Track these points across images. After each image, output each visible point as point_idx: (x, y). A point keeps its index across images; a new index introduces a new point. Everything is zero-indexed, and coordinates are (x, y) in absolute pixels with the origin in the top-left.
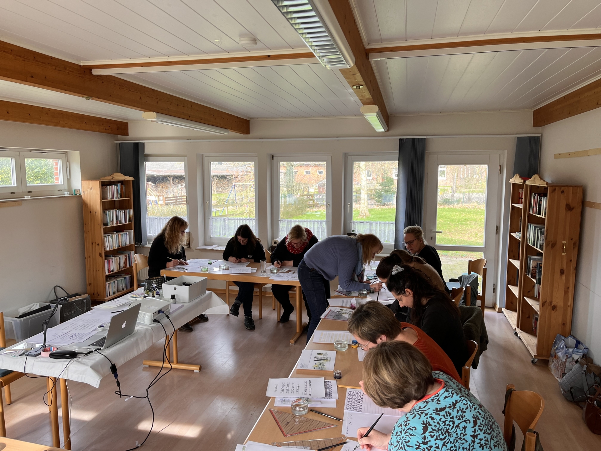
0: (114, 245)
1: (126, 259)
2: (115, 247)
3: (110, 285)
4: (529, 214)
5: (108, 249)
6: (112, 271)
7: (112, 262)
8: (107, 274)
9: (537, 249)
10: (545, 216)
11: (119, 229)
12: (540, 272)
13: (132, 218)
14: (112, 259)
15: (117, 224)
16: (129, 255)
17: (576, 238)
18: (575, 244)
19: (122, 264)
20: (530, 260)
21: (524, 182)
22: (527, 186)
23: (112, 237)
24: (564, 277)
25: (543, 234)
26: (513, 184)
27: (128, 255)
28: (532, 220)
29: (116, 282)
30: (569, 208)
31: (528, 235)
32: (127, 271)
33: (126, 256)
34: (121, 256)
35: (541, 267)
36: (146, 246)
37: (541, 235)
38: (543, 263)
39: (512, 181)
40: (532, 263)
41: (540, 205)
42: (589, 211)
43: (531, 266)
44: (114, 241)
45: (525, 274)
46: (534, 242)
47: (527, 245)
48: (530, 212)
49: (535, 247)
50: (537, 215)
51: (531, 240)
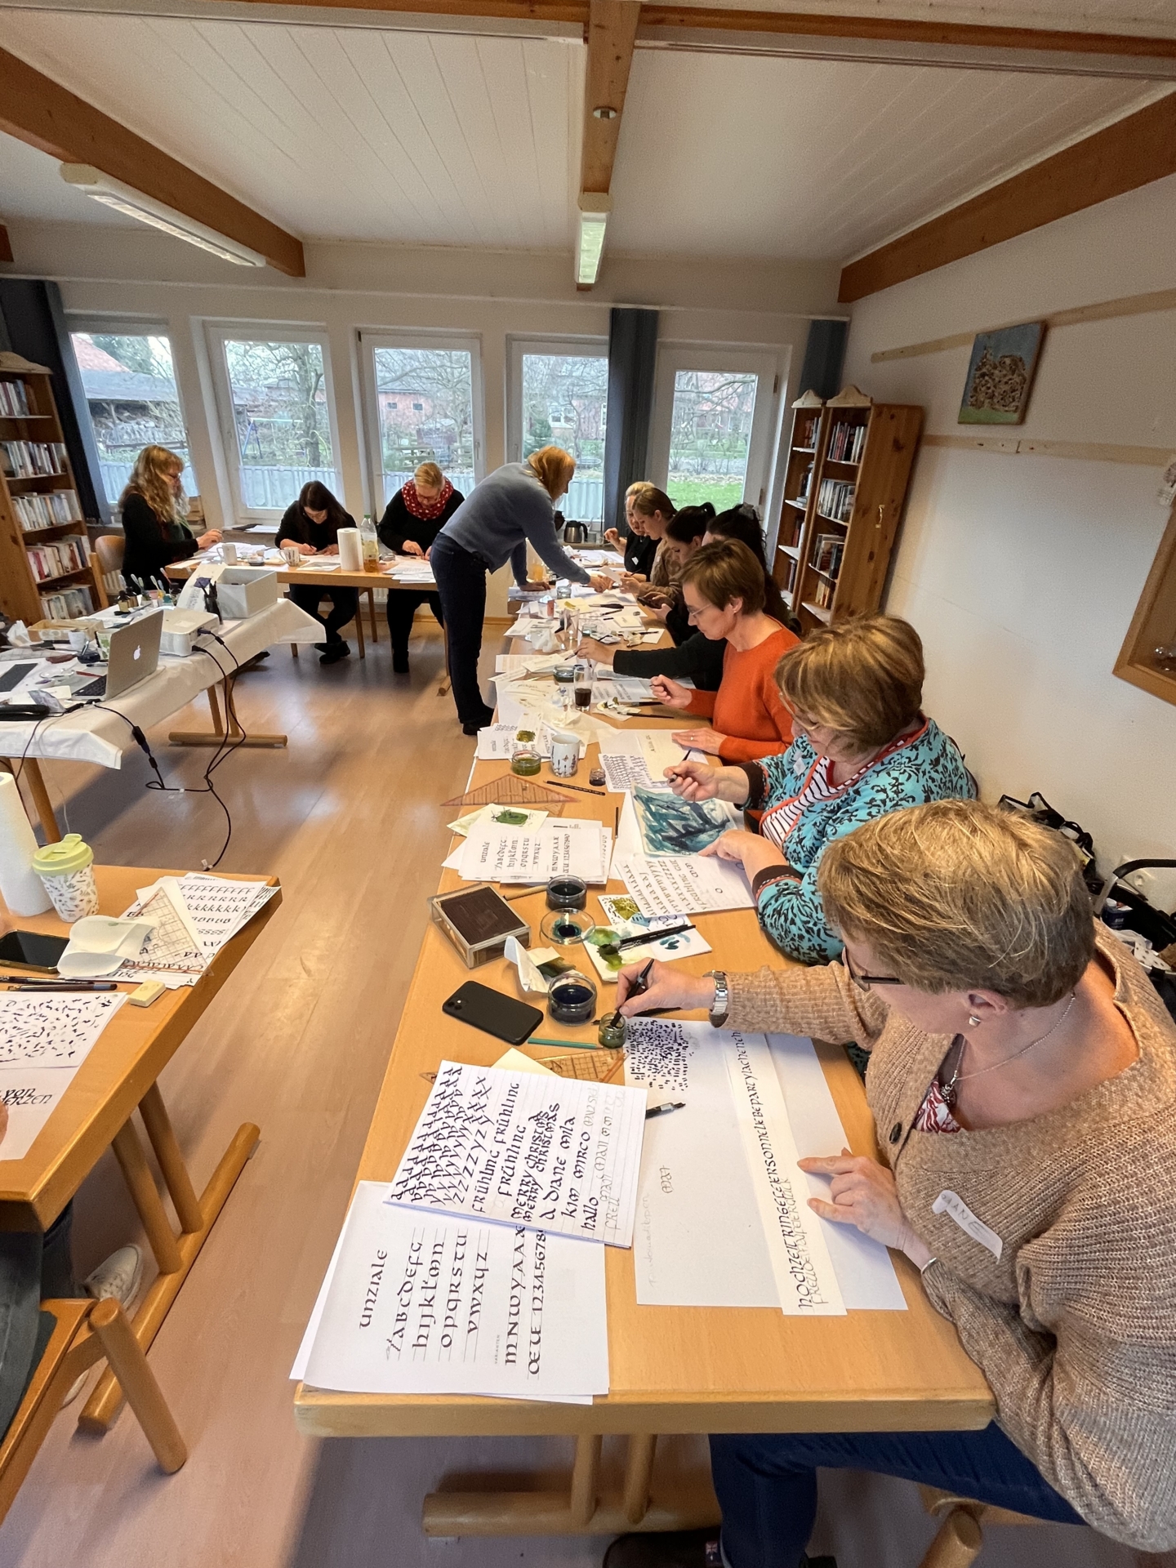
0: (40, 520)
1: (72, 551)
2: (43, 524)
3: (52, 604)
4: (826, 461)
5: (28, 527)
6: (48, 576)
7: (45, 556)
8: (38, 580)
9: (836, 520)
10: (859, 462)
11: (42, 486)
12: (839, 559)
13: (68, 462)
14: (43, 549)
15: (36, 474)
16: (77, 543)
17: (899, 500)
18: (896, 509)
19: (67, 562)
20: (820, 542)
21: (824, 403)
22: (827, 410)
23: (30, 502)
24: (872, 565)
25: (852, 493)
26: (798, 409)
27: (74, 545)
28: (830, 472)
29: (62, 598)
30: (898, 446)
31: (821, 499)
32: (78, 577)
33: (70, 545)
34: (61, 545)
35: (841, 551)
36: (110, 526)
37: (845, 496)
38: (846, 544)
39: (797, 404)
40: (823, 546)
41: (850, 444)
42: (925, 451)
43: (821, 551)
44: (37, 511)
45: (807, 566)
46: (831, 509)
47: (817, 516)
48: (829, 459)
49: (832, 518)
50: (843, 462)
51: (825, 508)
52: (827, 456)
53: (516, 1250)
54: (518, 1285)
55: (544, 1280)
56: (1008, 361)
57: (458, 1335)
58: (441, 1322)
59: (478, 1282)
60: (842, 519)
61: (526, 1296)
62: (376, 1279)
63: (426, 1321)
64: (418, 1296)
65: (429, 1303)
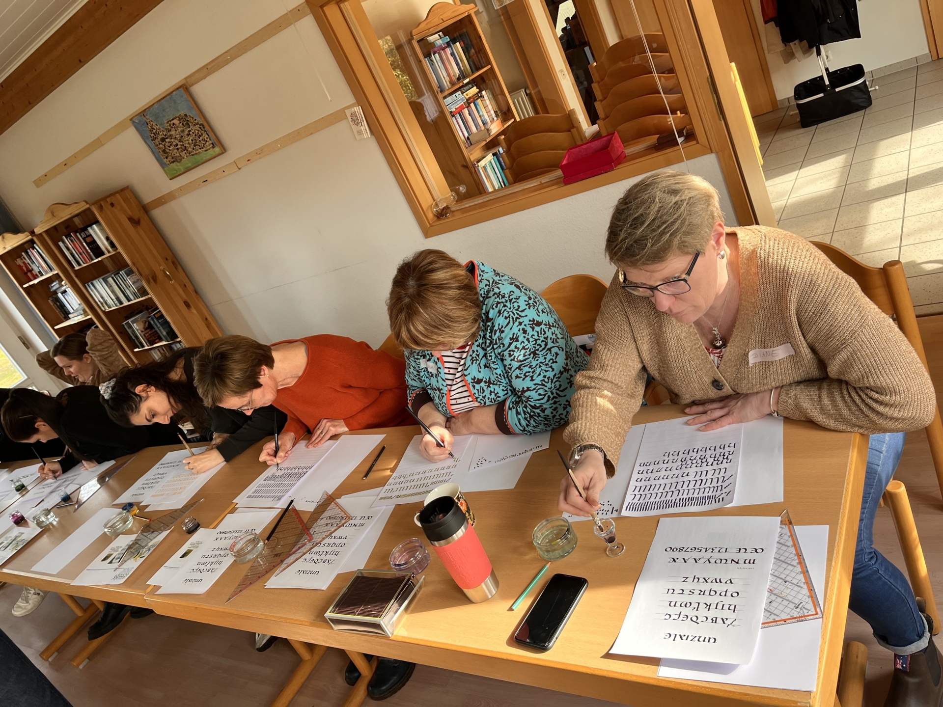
4: (75, 272)
9: (133, 302)
10: (115, 250)
18: (174, 263)
20: (132, 328)
21: (32, 233)
22: (38, 237)
24: (193, 310)
25: (129, 274)
28: (89, 275)
30: (134, 222)
35: (161, 316)
37: (125, 279)
38: (162, 309)
40: (137, 327)
41: (92, 244)
42: (157, 214)
43: (139, 332)
45: (134, 353)
46: (118, 299)
47: (106, 314)
48: (77, 268)
49: (126, 303)
50: (96, 260)
51: (110, 302)
52: (72, 267)
53: (685, 562)
54: (709, 560)
55: (708, 547)
56: (176, 122)
57: (732, 589)
58: (723, 598)
59: (702, 580)
60: (137, 297)
61: (716, 556)
62: (684, 638)
63: (720, 606)
64: (703, 612)
65: (708, 606)
